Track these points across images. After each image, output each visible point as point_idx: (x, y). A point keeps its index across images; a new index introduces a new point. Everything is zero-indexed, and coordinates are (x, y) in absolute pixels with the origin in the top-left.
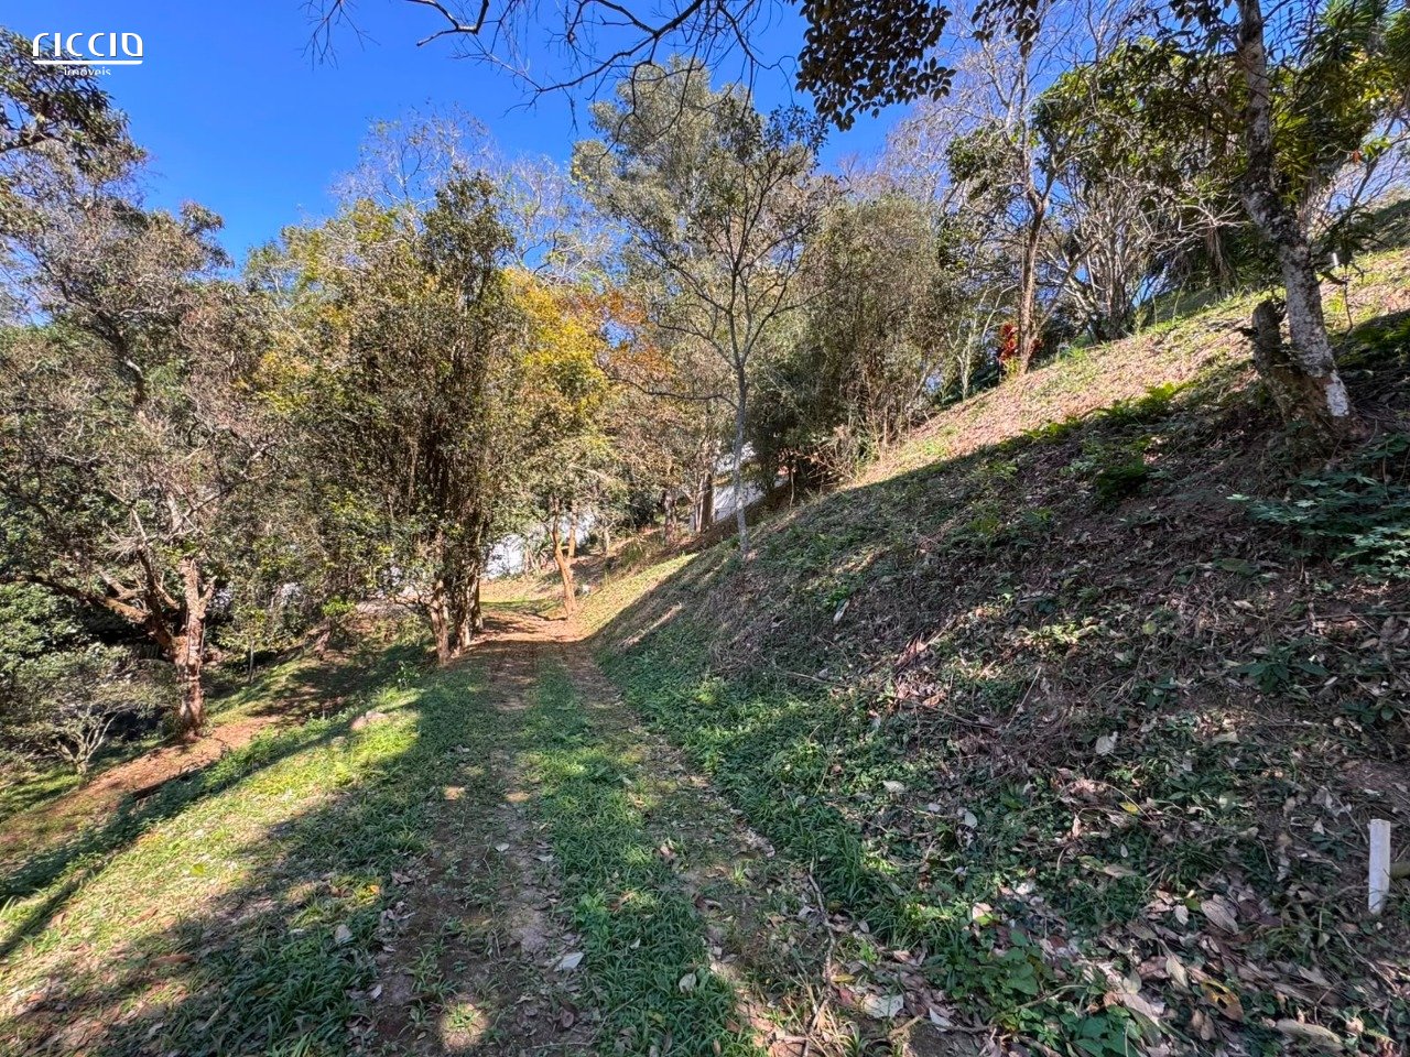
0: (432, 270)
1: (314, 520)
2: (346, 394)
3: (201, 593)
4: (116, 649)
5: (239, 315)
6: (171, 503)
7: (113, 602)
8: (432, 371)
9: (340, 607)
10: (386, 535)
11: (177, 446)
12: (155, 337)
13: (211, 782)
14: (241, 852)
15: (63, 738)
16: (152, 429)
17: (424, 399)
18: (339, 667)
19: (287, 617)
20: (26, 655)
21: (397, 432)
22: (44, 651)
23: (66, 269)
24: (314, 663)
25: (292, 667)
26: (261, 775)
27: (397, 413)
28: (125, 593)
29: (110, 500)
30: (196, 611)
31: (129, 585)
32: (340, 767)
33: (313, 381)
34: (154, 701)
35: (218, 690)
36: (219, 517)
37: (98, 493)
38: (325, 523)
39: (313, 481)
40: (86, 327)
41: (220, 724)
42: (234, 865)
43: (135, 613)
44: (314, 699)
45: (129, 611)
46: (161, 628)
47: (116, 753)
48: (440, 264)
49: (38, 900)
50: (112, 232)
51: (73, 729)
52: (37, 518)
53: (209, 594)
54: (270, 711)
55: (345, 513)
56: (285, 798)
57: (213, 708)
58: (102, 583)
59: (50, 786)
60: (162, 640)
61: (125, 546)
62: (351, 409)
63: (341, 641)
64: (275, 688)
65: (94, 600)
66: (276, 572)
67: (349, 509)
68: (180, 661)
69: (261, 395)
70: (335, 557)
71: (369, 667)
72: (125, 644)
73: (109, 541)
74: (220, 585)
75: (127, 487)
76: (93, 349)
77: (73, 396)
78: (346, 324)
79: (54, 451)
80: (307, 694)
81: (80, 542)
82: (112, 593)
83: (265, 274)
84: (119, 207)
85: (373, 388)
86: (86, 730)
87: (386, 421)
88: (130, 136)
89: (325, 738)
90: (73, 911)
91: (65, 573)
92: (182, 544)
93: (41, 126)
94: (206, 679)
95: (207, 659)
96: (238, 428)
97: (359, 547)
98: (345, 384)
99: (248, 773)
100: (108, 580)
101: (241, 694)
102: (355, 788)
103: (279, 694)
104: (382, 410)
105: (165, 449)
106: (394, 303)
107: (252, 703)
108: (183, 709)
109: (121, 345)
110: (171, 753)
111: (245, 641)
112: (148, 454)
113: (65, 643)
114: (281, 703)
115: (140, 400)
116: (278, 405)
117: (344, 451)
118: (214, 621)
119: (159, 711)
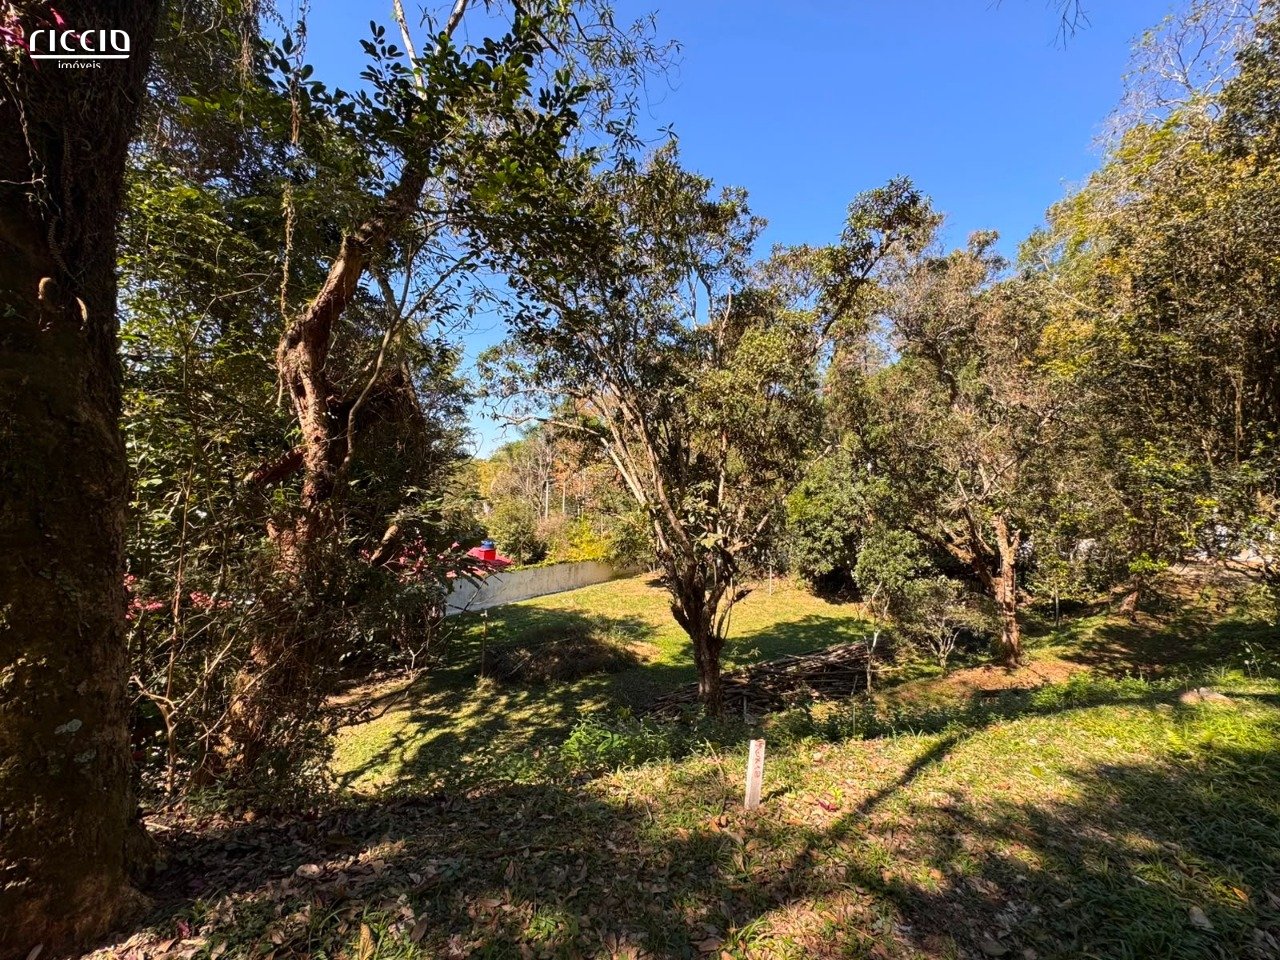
0: (1241, 152)
1: (1108, 476)
2: (1133, 341)
3: (1010, 544)
4: (954, 582)
5: (1019, 303)
6: (981, 471)
7: (950, 546)
8: (1258, 276)
9: (1149, 565)
10: (1204, 486)
11: (982, 425)
12: (960, 346)
13: (1038, 703)
14: (1072, 774)
15: (931, 638)
16: (963, 415)
17: (1248, 314)
18: (1153, 632)
19: (1089, 572)
20: (908, 578)
21: (1206, 367)
22: (916, 577)
23: (907, 321)
24: (1123, 622)
25: (1098, 621)
26: (1082, 713)
27: (1205, 343)
28: (958, 540)
29: (942, 472)
30: (1008, 559)
31: (959, 534)
33: (1094, 339)
34: (983, 627)
35: (1031, 630)
36: (1017, 479)
37: (935, 468)
38: (1123, 477)
39: (1104, 436)
40: (920, 355)
41: (1035, 659)
42: (1067, 783)
43: (965, 556)
44: (1127, 659)
45: (961, 554)
46: (983, 569)
47: (963, 659)
48: (1254, 139)
49: (934, 738)
50: (928, 283)
51: (936, 633)
52: (905, 487)
53: (1015, 545)
54: (1078, 659)
55: (1145, 465)
57: (1028, 643)
58: (943, 532)
59: (927, 669)
60: (983, 578)
61: (954, 505)
62: (1141, 355)
63: (1153, 604)
64: (1084, 638)
65: (938, 541)
66: (1074, 526)
67: (1150, 460)
68: (999, 598)
69: (1044, 367)
70: (1137, 513)
71: (1194, 640)
72: (960, 579)
73: (944, 501)
74: (1024, 538)
75: (952, 462)
76: (924, 368)
77: (916, 406)
78: (1126, 268)
79: (911, 443)
80: (1117, 652)
81: (925, 502)
82: (949, 539)
83: (1035, 258)
84: (931, 263)
85: (1167, 323)
86: (943, 636)
87: (1189, 355)
88: (934, 211)
89: (1149, 700)
91: (922, 524)
92: (990, 502)
93: (888, 237)
94: (1020, 617)
95: (1019, 600)
96: (1027, 401)
97: (1173, 501)
98: (1130, 330)
99: (1069, 707)
100: (947, 530)
101: (1051, 637)
103: (1087, 646)
104: (1182, 345)
105: (973, 429)
106: (1186, 219)
107: (1061, 648)
108: (1004, 639)
109: (938, 360)
110: (999, 671)
111: (1054, 588)
112: (963, 435)
113: (925, 573)
114: (1090, 654)
115: (953, 396)
116: (1062, 372)
117: (1136, 400)
118: (1023, 570)
119: (988, 635)
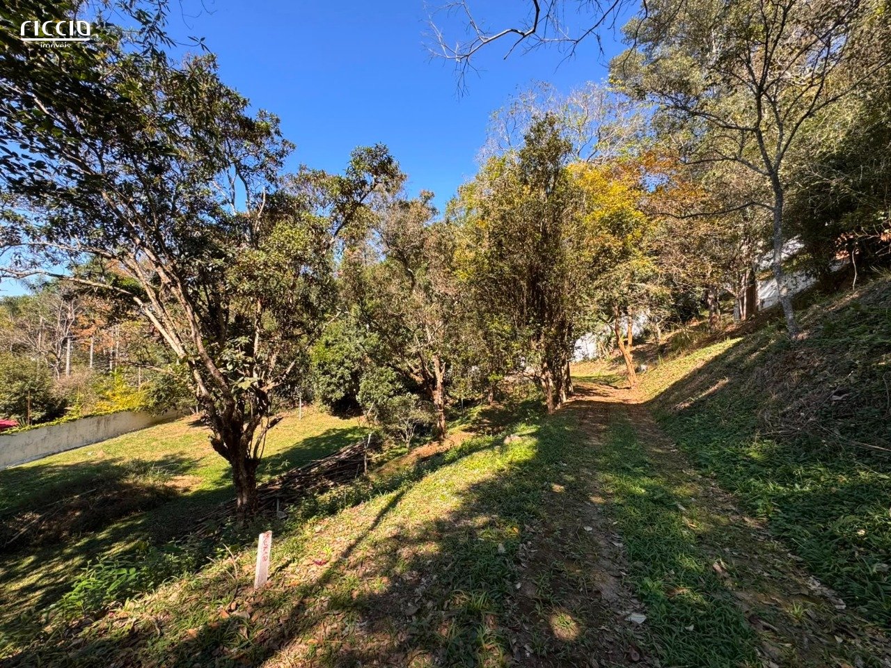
0: (526, 182)
1: (480, 332)
2: (489, 264)
3: (441, 371)
4: (415, 395)
5: (443, 237)
6: (427, 329)
7: (412, 375)
8: (531, 241)
9: (496, 377)
10: (514, 338)
11: (427, 303)
12: (416, 255)
13: (447, 459)
15: (401, 432)
16: (418, 296)
17: (528, 257)
18: (499, 410)
19: (474, 383)
20: (390, 396)
21: (515, 279)
22: (394, 395)
23: (387, 235)
24: (488, 407)
25: (479, 408)
27: (514, 268)
28: (416, 371)
29: (407, 330)
30: (440, 380)
31: (416, 367)
32: (499, 462)
33: (474, 260)
34: (428, 420)
35: (451, 418)
36: (444, 334)
37: (404, 328)
38: (486, 333)
39: (479, 311)
40: (395, 258)
41: (452, 434)
43: (419, 379)
44: (489, 426)
45: (417, 378)
46: (428, 387)
47: (418, 441)
48: (530, 177)
49: (394, 494)
50: (399, 214)
51: (404, 428)
53: (443, 371)
54: (471, 430)
55: (494, 327)
56: (475, 472)
57: (449, 425)
58: (408, 366)
59: (399, 451)
60: (428, 391)
61: (414, 350)
62: (492, 271)
63: (499, 397)
64: (473, 418)
65: (406, 373)
66: (467, 359)
67: (496, 324)
68: (436, 402)
69: (455, 273)
70: (492, 350)
71: (513, 412)
72: (418, 393)
73: (409, 348)
74: (448, 367)
75: (412, 324)
76: (397, 266)
77: (393, 288)
78: (487, 227)
79: (390, 312)
80: (486, 423)
81: (399, 348)
82: (412, 371)
84: (401, 203)
85: (502, 257)
86: (408, 429)
87: (509, 274)
88: (401, 171)
89: (492, 445)
90: (404, 502)
91: (398, 363)
92: (431, 348)
93: (375, 180)
94: (446, 411)
95: (446, 402)
96: (447, 291)
97: (504, 345)
98: (488, 258)
100: (410, 365)
101: (459, 420)
102: (505, 474)
103: (474, 422)
104: (506, 268)
105: (423, 305)
106: (507, 208)
107: (464, 425)
108: (438, 425)
109: (405, 262)
110: (435, 444)
111: (459, 394)
112: (418, 307)
113: (399, 392)
114: (475, 426)
115: (413, 284)
116: (462, 276)
117: (491, 295)
118: (446, 383)
119: (430, 424)
